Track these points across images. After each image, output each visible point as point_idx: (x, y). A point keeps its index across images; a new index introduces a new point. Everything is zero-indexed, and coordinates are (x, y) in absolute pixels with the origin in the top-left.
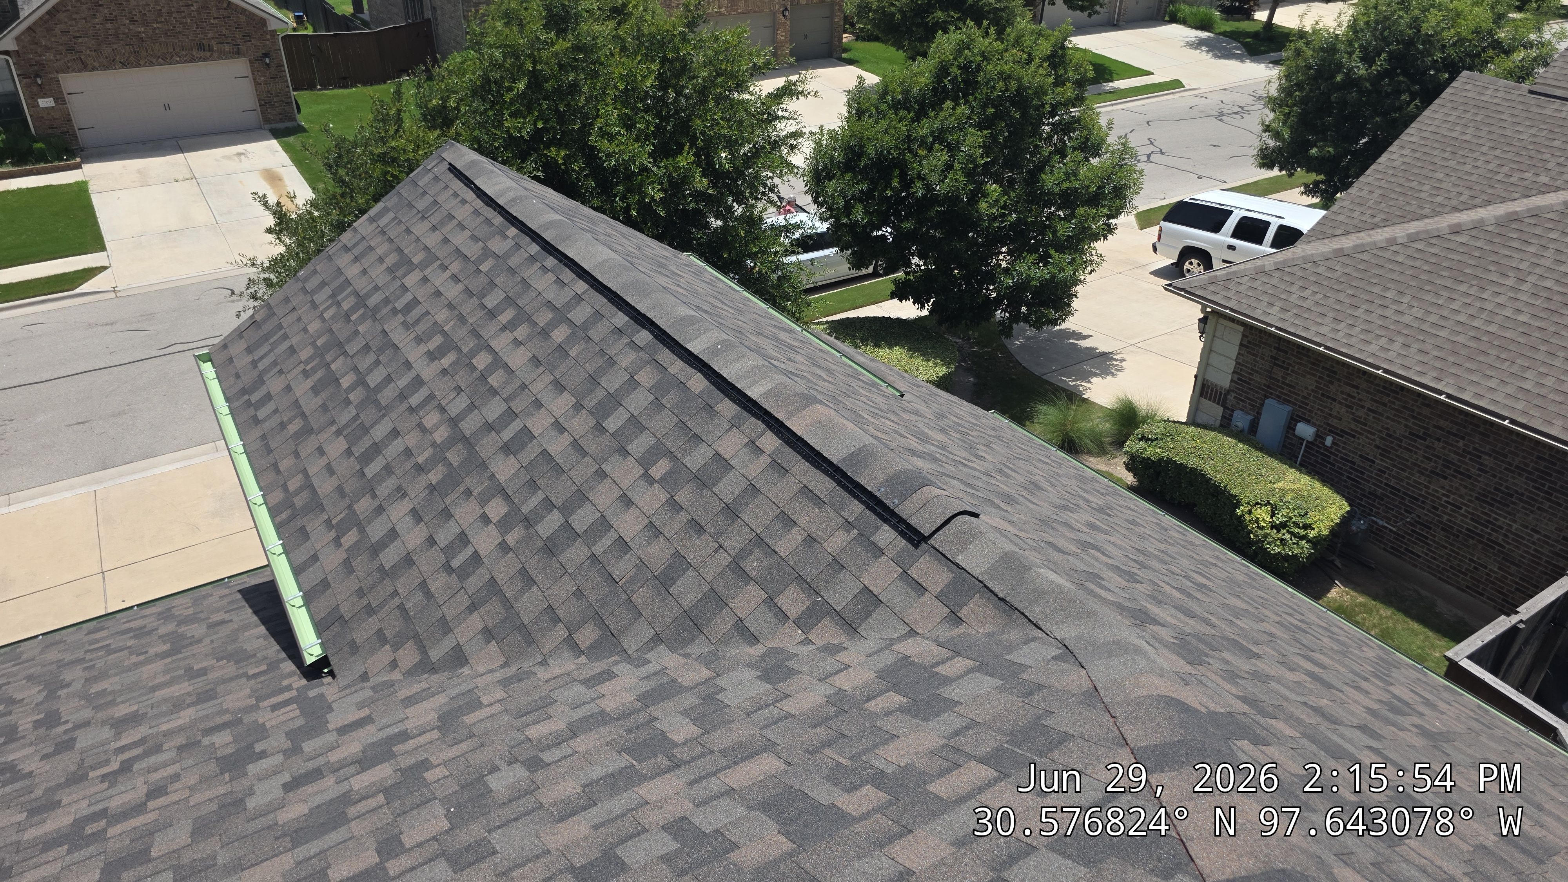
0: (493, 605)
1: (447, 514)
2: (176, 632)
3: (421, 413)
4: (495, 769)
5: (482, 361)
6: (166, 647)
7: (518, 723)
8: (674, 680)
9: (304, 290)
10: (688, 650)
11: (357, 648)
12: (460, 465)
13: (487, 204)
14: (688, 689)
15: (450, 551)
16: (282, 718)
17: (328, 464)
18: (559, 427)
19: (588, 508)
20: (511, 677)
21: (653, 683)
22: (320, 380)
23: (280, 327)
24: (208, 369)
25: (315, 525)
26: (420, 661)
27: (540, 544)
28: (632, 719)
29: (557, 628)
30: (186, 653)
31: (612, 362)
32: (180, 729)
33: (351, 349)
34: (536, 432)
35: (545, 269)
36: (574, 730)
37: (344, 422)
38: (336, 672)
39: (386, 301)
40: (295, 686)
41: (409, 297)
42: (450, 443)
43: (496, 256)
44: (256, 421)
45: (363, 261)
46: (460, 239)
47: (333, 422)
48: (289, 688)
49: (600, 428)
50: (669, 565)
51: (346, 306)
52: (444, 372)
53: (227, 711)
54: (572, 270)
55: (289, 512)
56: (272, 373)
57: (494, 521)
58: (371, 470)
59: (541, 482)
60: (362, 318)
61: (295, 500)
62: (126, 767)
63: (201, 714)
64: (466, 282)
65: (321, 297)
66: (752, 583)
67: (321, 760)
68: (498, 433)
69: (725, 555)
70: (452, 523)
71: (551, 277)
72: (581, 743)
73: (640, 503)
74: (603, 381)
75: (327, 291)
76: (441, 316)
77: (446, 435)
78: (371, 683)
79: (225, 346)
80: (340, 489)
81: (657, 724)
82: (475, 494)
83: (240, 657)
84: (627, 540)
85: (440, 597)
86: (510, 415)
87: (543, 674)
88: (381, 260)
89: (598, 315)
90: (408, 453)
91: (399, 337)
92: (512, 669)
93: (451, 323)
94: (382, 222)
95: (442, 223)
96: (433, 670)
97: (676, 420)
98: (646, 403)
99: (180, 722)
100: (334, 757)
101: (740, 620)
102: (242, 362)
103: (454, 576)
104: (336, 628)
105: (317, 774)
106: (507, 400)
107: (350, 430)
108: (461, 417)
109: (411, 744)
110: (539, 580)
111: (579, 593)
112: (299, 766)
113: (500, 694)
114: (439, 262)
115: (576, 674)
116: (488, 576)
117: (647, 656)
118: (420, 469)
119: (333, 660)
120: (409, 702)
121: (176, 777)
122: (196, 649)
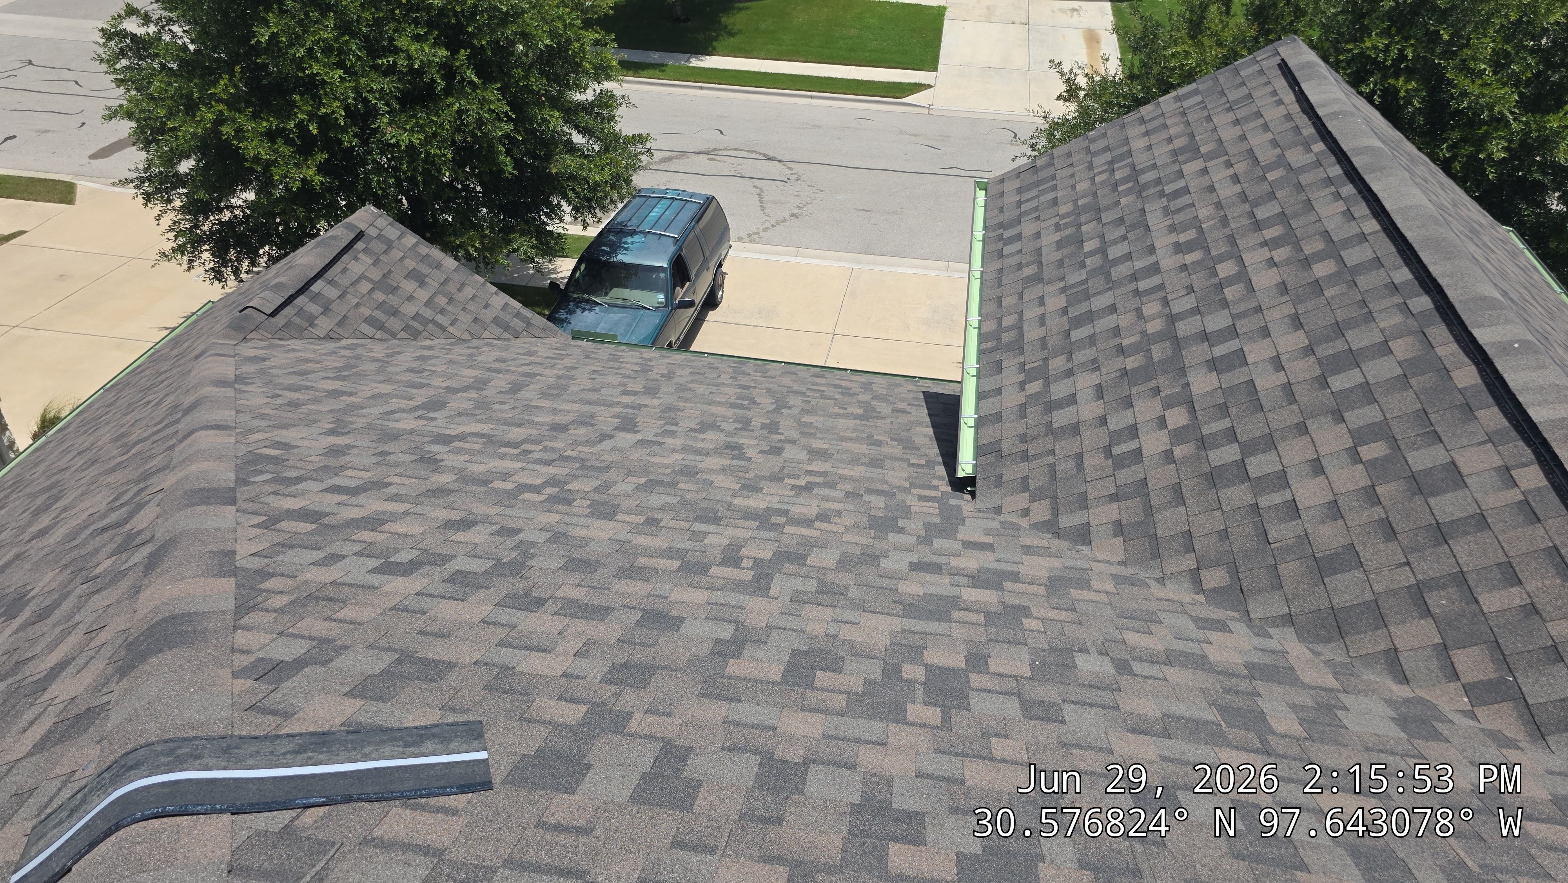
0: (1135, 504)
1: (1128, 403)
2: (869, 403)
3: (1145, 300)
4: (1084, 650)
5: (1226, 269)
6: (860, 411)
7: (1119, 622)
8: (1292, 669)
9: (1088, 150)
10: (1319, 648)
11: (1002, 483)
12: (1160, 362)
13: (1304, 111)
14: (1304, 686)
15: (1116, 437)
16: (925, 510)
17: (1043, 315)
18: (1277, 364)
19: (1272, 456)
20: (1125, 578)
21: (1267, 659)
22: (1068, 236)
23: (1054, 177)
24: (981, 194)
25: (1010, 363)
26: (1049, 521)
27: (1206, 469)
28: (1233, 680)
29: (1187, 556)
30: (871, 423)
31: (1369, 317)
32: (851, 479)
33: (1106, 217)
34: (1250, 360)
35: (1338, 196)
36: (1170, 659)
37: (1072, 282)
38: (978, 494)
39: (1158, 181)
40: (942, 489)
41: (1181, 183)
42: (1159, 337)
43: (1289, 167)
44: (1000, 255)
45: (1152, 137)
46: (1258, 141)
47: (1063, 279)
48: (936, 488)
49: (1323, 382)
50: (1337, 554)
51: (1118, 175)
52: (1184, 267)
53: (886, 482)
54: (1369, 206)
55: (994, 343)
56: (1030, 217)
57: (1170, 428)
58: (1077, 334)
59: (1233, 411)
60: (1129, 192)
61: (1004, 335)
62: (809, 487)
63: (868, 475)
64: (1245, 185)
65: (1100, 161)
66: (1430, 620)
67: (943, 560)
68: (1211, 346)
69: (1410, 574)
70: (1129, 412)
71: (1341, 206)
72: (1173, 673)
73: (1333, 476)
74: (1349, 335)
75: (1108, 156)
76: (1205, 211)
77: (1159, 328)
78: (1002, 518)
79: (1002, 181)
80: (1043, 341)
81: (1259, 701)
82: (1162, 395)
83: (908, 445)
84: (1300, 507)
85: (1090, 475)
86: (1232, 332)
87: (1156, 590)
88: (1170, 140)
89: (1377, 262)
90: (1117, 331)
91: (1156, 220)
92: (1128, 571)
93: (1212, 222)
94: (1187, 104)
95: (1247, 119)
96: (1057, 534)
97: (1418, 406)
98: (1389, 375)
99: (852, 473)
100: (955, 562)
101: (1396, 650)
102: (1010, 199)
103: (1110, 461)
104: (992, 458)
105: (936, 569)
106: (1233, 317)
107: (1074, 291)
108: (1181, 316)
109: (1019, 587)
110: (1189, 503)
111: (1224, 535)
112: (925, 554)
113: (1110, 587)
114: (1226, 158)
115: (1189, 608)
116: (1142, 476)
117: (1270, 630)
118: (1121, 351)
119: (979, 483)
120: (1028, 550)
121: (839, 514)
122: (880, 423)
